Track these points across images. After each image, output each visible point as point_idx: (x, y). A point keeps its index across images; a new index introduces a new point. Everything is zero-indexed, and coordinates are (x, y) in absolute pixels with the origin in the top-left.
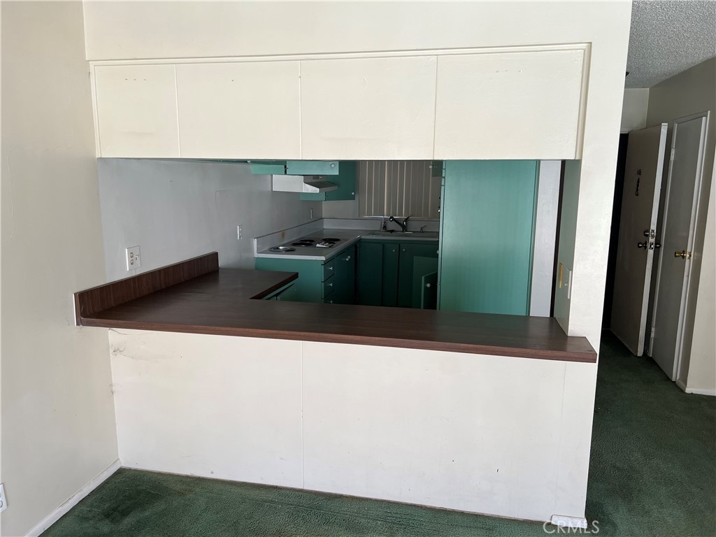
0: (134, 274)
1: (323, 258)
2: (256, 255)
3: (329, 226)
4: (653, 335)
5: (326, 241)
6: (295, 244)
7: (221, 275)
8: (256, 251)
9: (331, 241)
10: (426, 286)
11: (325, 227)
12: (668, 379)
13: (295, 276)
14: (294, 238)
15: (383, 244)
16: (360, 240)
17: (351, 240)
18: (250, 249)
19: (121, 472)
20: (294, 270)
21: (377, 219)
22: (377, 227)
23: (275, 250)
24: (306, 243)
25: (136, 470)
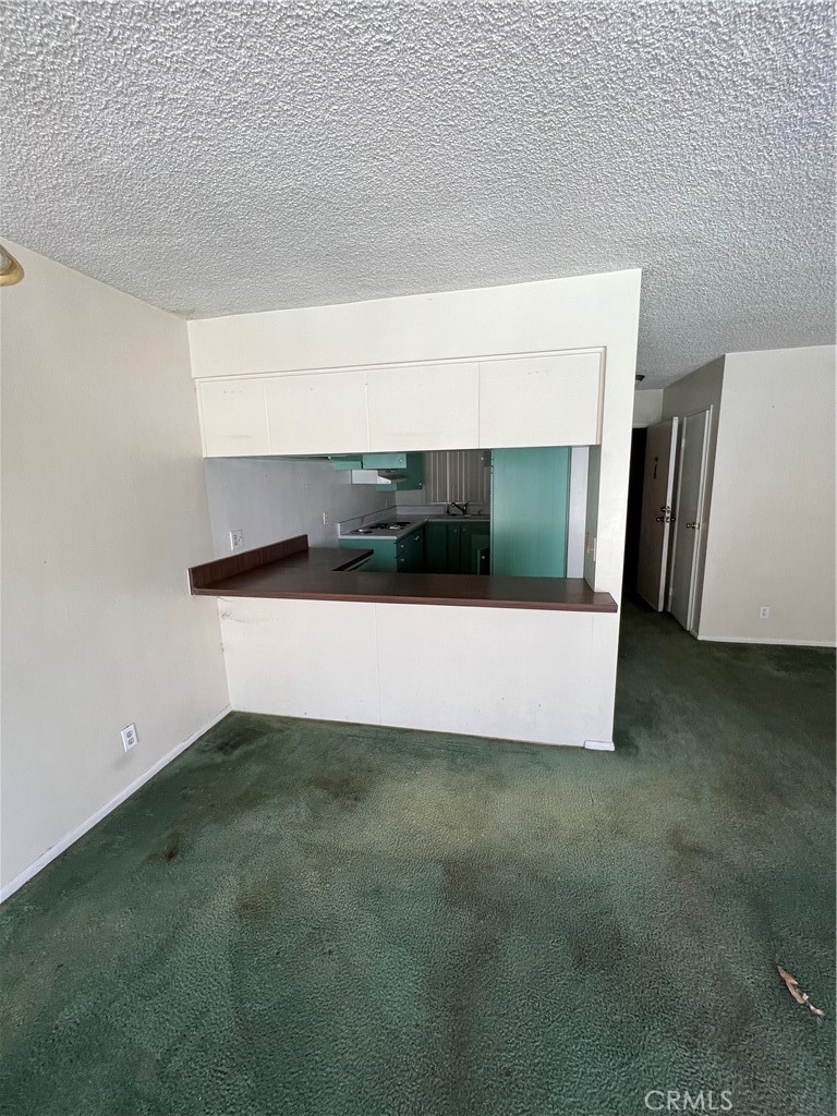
0: (238, 553)
1: (395, 538)
2: (340, 537)
3: (402, 512)
4: (670, 594)
5: (398, 524)
6: (372, 528)
7: (311, 553)
8: (340, 534)
9: (403, 524)
10: (480, 557)
11: (398, 513)
12: (683, 629)
13: (371, 552)
14: (372, 523)
15: (447, 525)
16: (427, 523)
17: (419, 523)
18: (335, 533)
19: (231, 714)
20: (371, 548)
21: (441, 505)
22: (442, 511)
23: (356, 532)
24: (382, 526)
25: (244, 713)
